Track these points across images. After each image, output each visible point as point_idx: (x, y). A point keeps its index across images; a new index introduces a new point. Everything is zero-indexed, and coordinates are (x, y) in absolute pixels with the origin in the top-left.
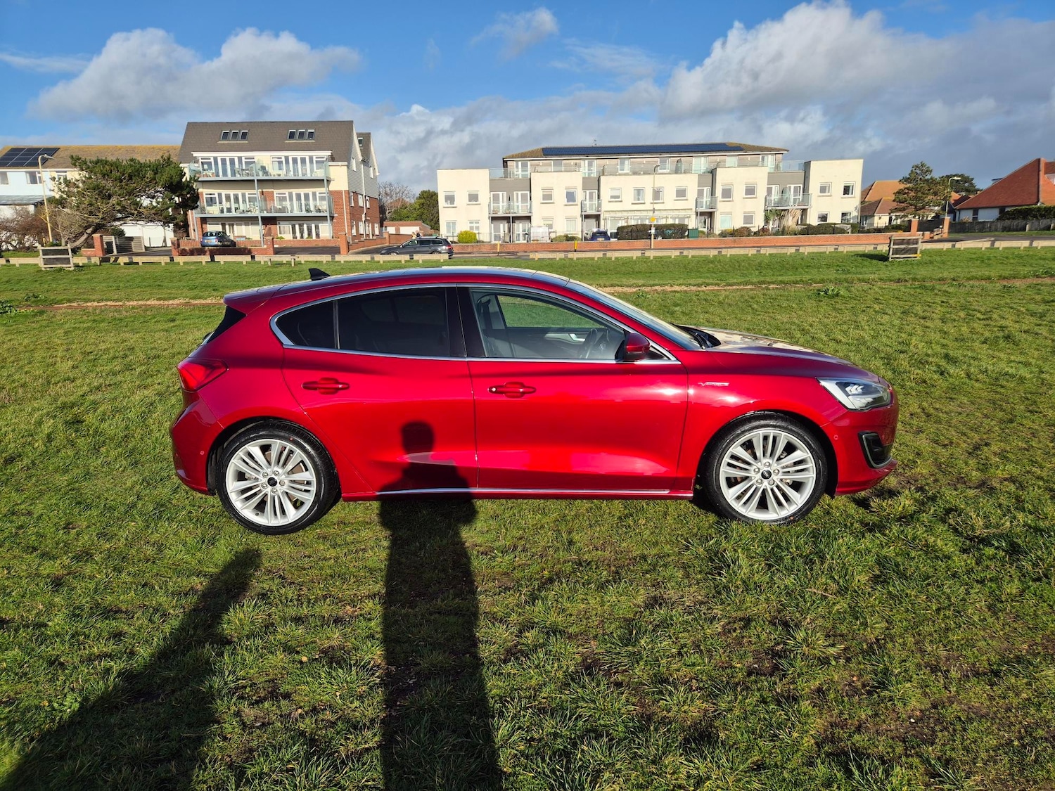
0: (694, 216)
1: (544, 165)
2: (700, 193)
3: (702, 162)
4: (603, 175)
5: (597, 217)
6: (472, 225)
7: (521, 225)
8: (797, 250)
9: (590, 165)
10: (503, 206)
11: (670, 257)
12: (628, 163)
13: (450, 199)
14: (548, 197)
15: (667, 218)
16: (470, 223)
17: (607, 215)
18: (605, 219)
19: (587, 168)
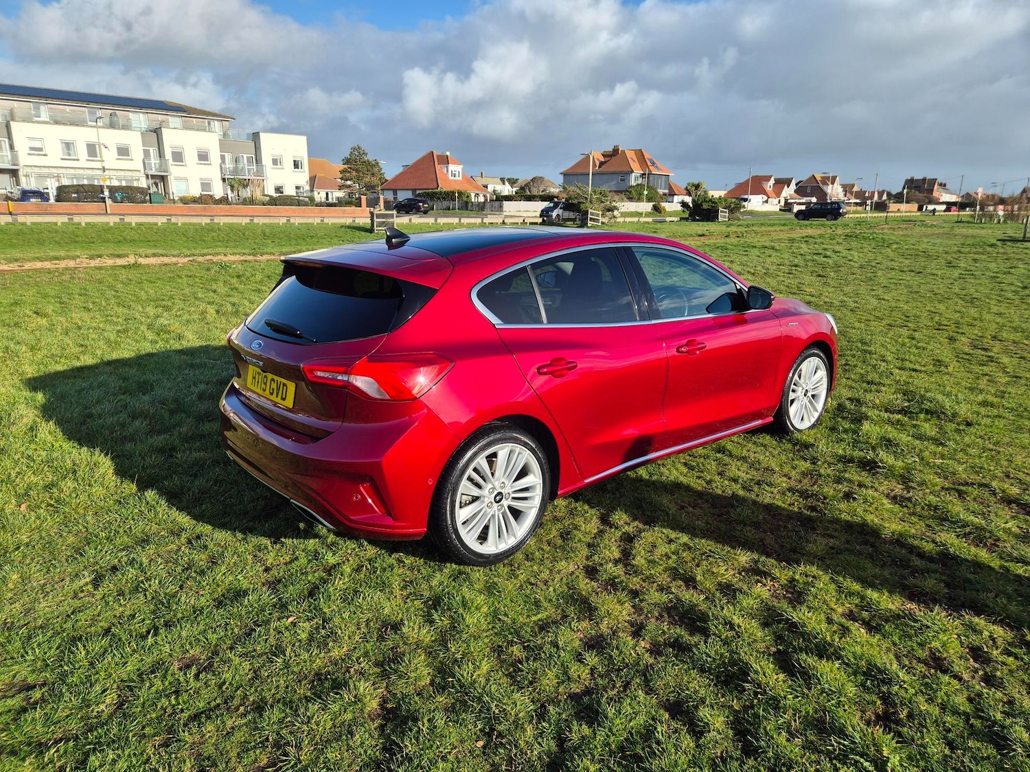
0: (144, 179)
2: (146, 153)
3: (142, 119)
4: (13, 120)
5: (14, 173)
12: (45, 111)
17: (29, 170)
18: (27, 176)
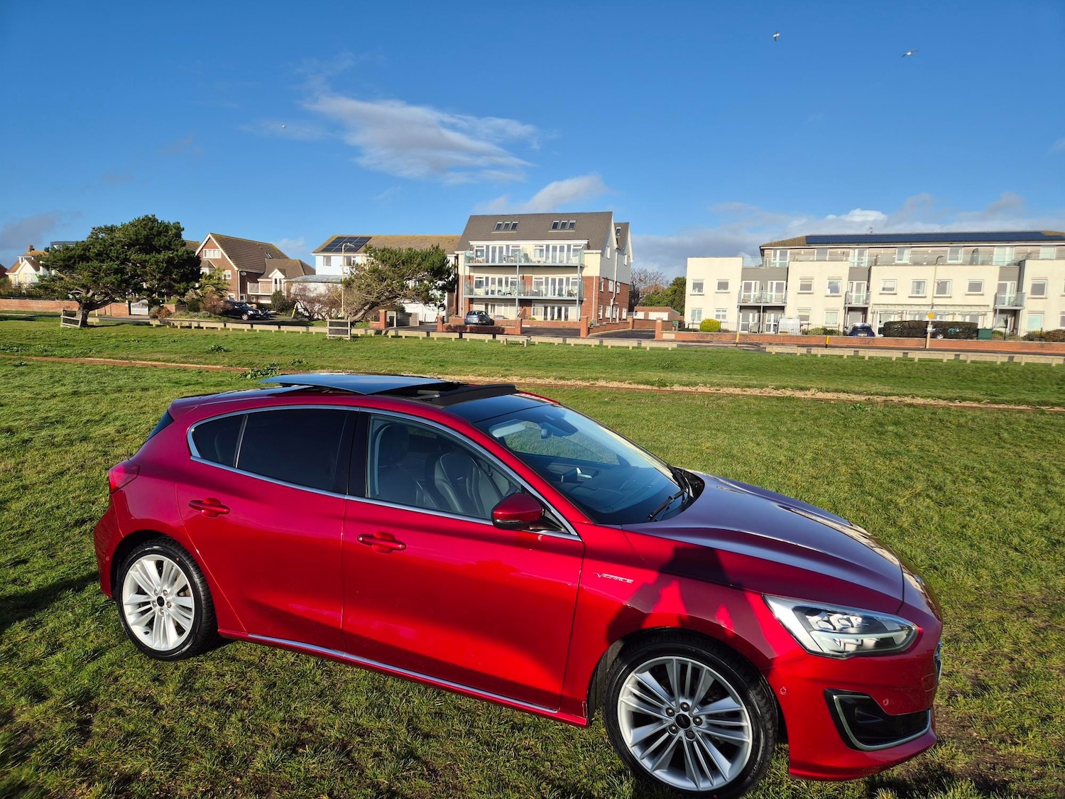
0: (991, 314)
1: (805, 254)
2: (1002, 288)
3: (1007, 253)
4: (875, 265)
5: (864, 310)
6: (718, 313)
7: (773, 315)
9: (861, 254)
10: (754, 296)
11: (941, 361)
12: (908, 253)
13: (698, 286)
14: (806, 287)
15: (954, 314)
16: (717, 311)
17: (877, 308)
18: (873, 313)
19: (856, 258)
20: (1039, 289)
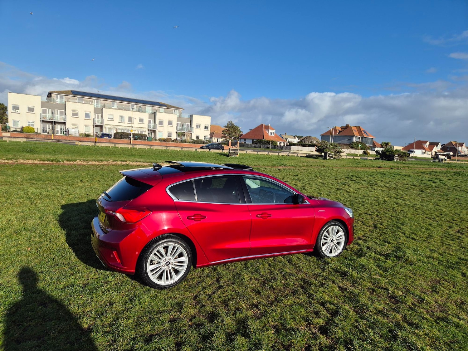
0: (147, 131)
1: (72, 99)
2: (150, 122)
3: (150, 109)
4: (104, 108)
5: (101, 127)
6: (29, 123)
7: (59, 126)
8: (196, 150)
9: (97, 102)
10: (49, 116)
11: (146, 149)
12: (116, 104)
13: (16, 108)
14: (75, 114)
15: (135, 130)
16: (28, 122)
17: (106, 126)
18: (105, 128)
19: (95, 104)
20: (161, 123)
